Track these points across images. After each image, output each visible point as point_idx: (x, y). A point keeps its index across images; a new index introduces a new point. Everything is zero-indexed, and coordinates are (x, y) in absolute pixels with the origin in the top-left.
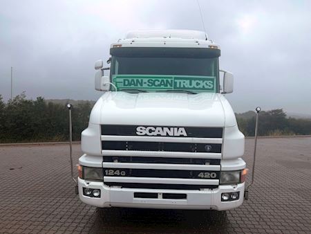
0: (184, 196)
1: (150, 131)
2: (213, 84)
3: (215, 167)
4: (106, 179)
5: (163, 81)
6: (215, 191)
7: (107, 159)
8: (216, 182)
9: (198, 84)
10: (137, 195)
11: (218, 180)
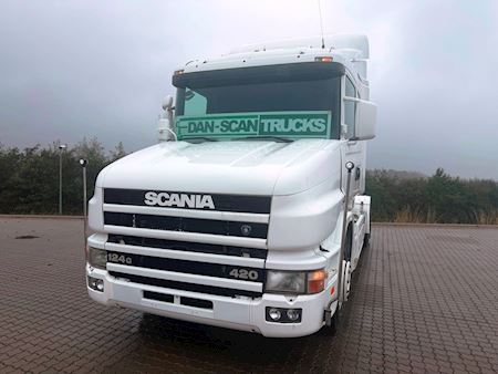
0: (208, 305)
1: (163, 199)
2: (326, 124)
3: (257, 262)
4: (111, 266)
5: (243, 122)
6: (256, 303)
7: (113, 238)
8: (258, 286)
9: (298, 125)
10: (147, 295)
11: (261, 284)
